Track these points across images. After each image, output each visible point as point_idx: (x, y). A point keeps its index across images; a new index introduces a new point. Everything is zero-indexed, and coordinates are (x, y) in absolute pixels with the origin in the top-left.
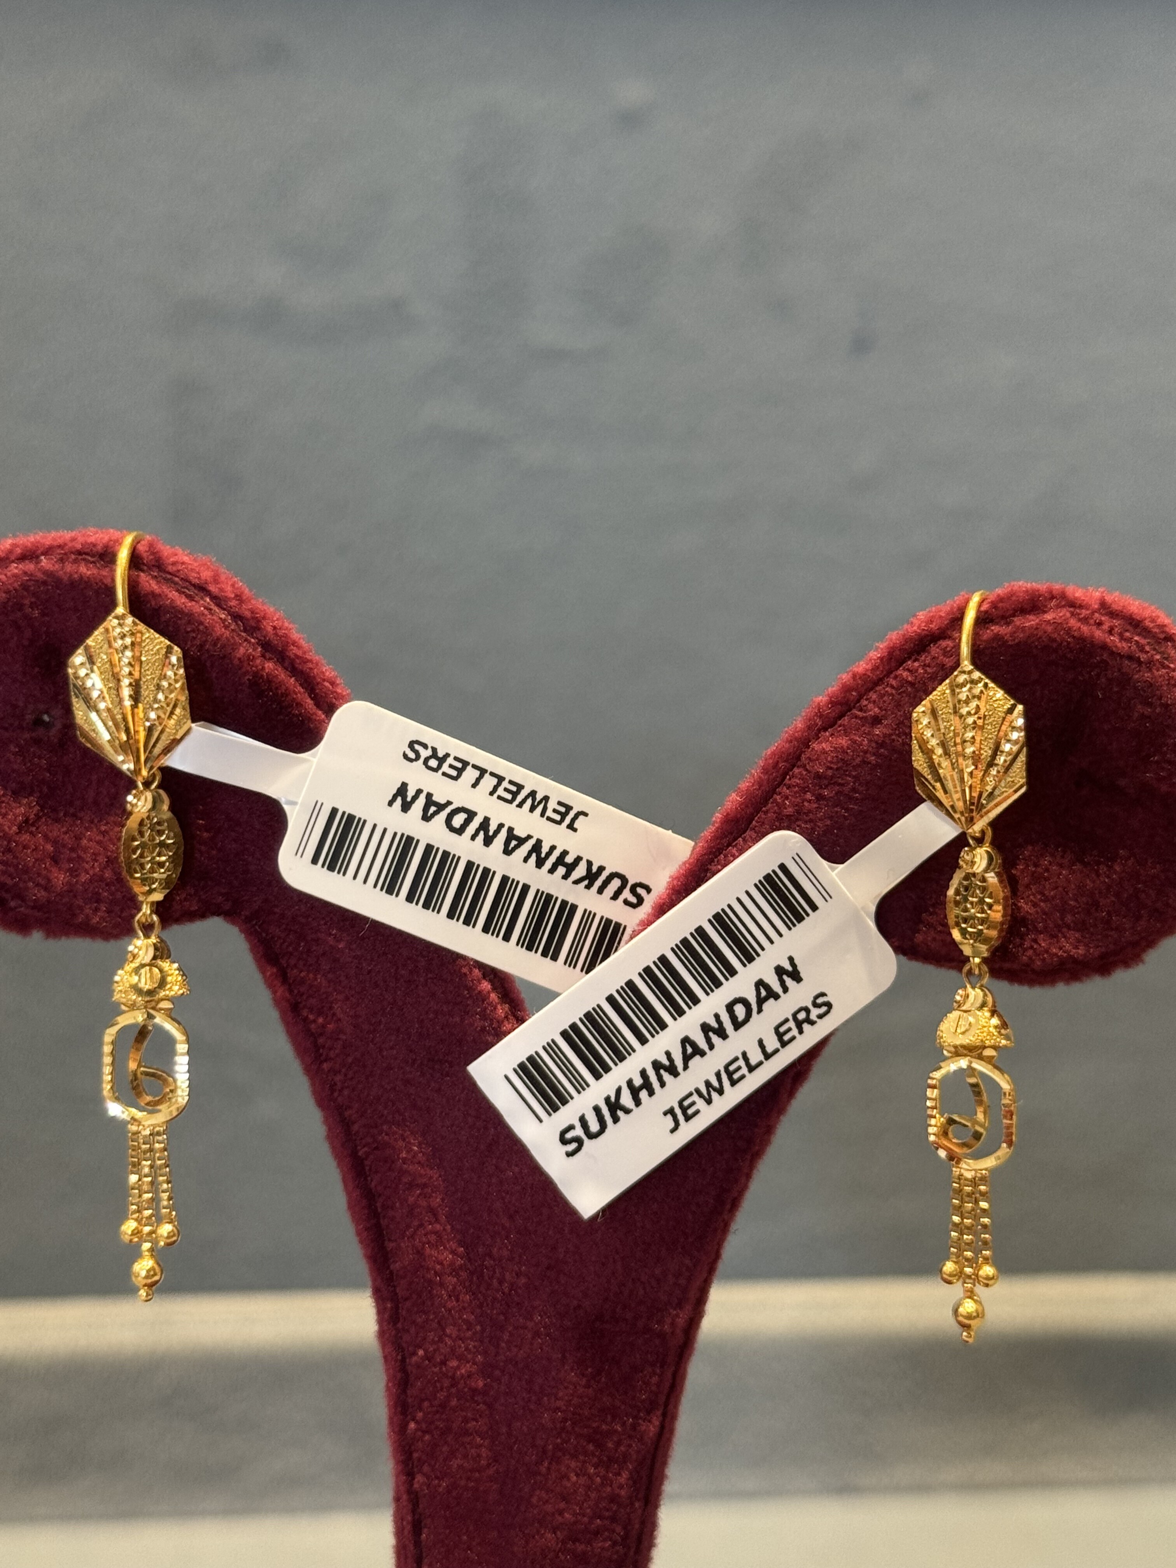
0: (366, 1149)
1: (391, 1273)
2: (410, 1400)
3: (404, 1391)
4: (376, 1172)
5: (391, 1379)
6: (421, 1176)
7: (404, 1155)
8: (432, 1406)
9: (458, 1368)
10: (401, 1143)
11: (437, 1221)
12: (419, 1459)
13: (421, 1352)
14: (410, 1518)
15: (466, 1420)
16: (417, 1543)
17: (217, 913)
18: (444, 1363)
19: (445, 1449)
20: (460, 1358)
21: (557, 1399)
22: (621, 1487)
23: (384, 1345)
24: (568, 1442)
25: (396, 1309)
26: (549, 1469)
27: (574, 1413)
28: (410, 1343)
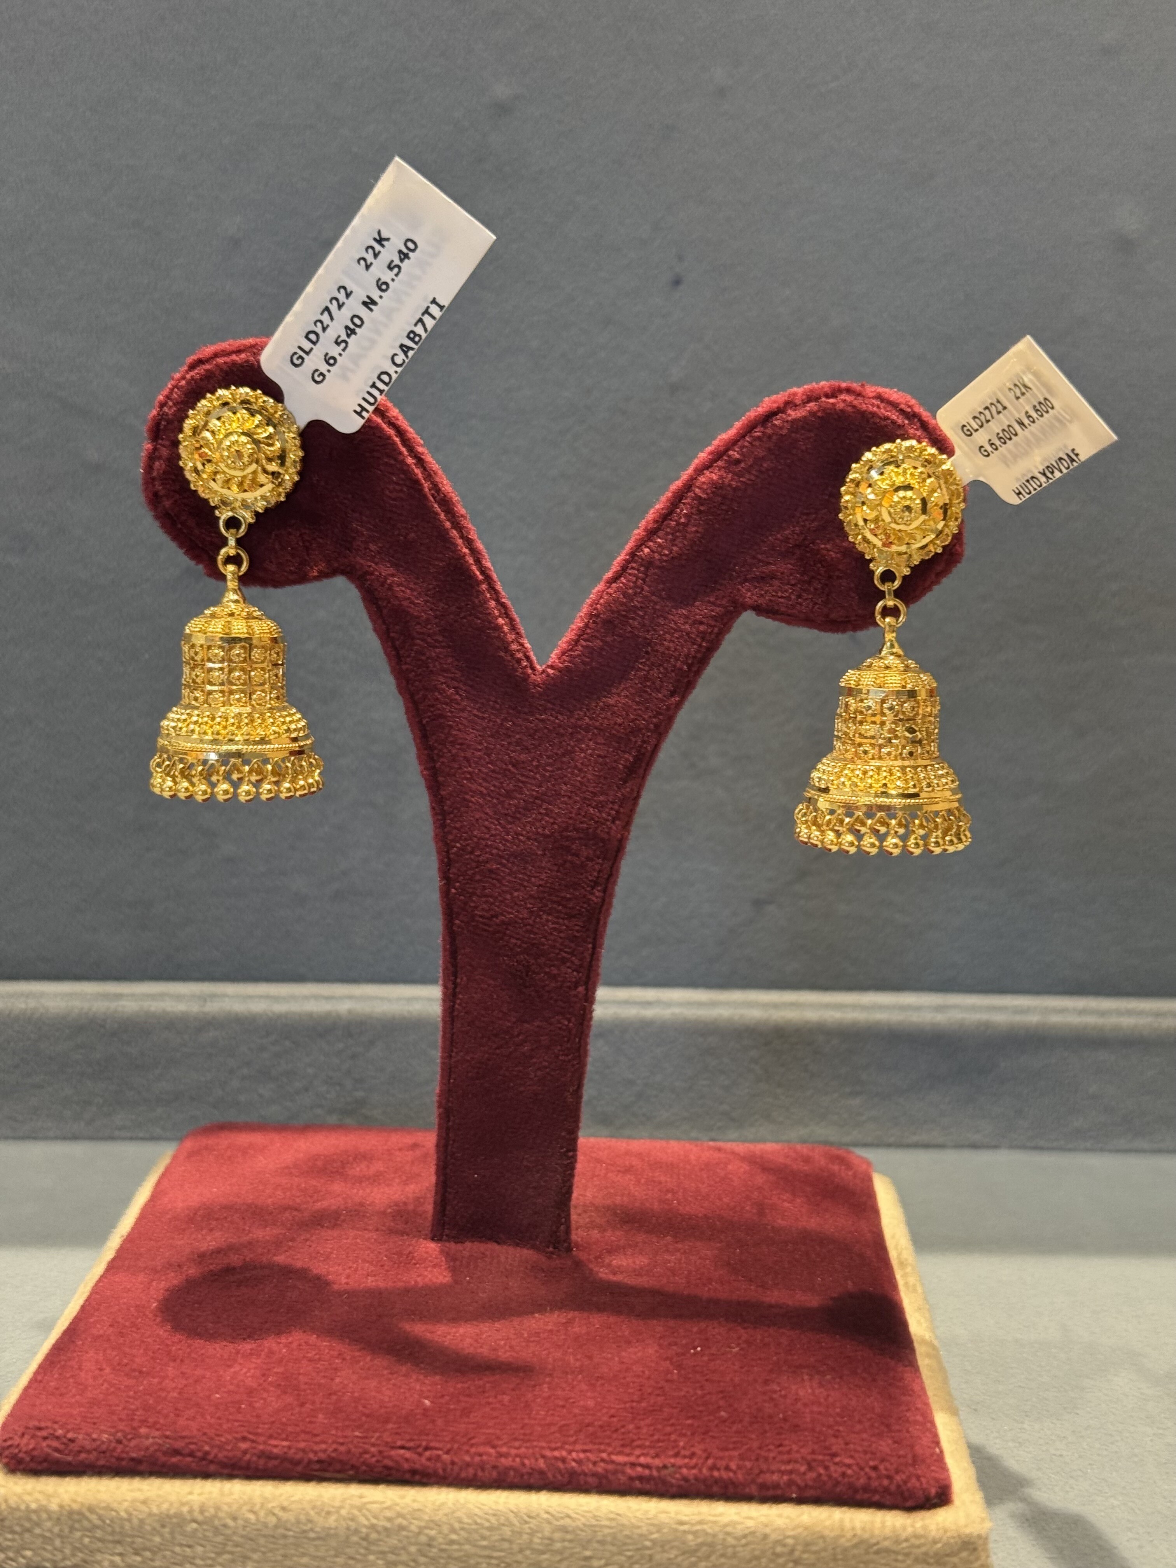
4: (433, 734)
5: (441, 861)
8: (464, 879)
9: (479, 856)
13: (458, 845)
15: (484, 888)
16: (455, 965)
17: (343, 573)
18: (472, 853)
23: (437, 843)
24: (546, 906)
25: (444, 819)
26: (534, 921)
27: (550, 888)
28: (452, 841)
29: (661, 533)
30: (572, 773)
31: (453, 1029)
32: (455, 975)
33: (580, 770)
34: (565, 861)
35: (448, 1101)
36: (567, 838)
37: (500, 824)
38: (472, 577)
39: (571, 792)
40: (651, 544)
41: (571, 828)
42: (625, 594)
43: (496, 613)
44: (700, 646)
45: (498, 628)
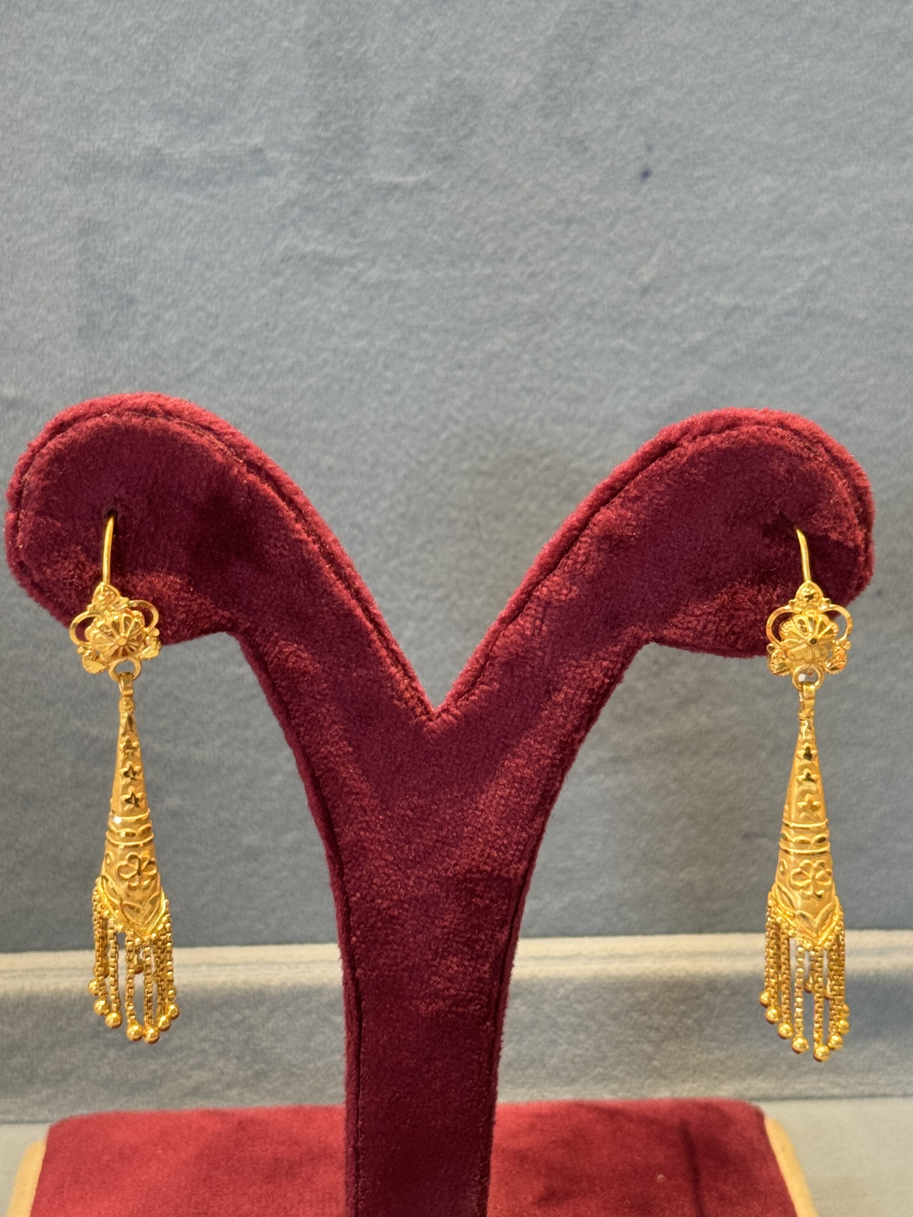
0: (320, 772)
1: (338, 846)
2: (352, 924)
3: (349, 918)
4: (327, 786)
5: (340, 911)
6: (355, 788)
7: (344, 775)
8: (365, 927)
9: (382, 903)
10: (342, 768)
11: (366, 815)
12: (359, 959)
13: (358, 895)
14: (354, 995)
15: (387, 935)
16: (359, 1010)
17: (222, 630)
18: (373, 901)
19: (375, 952)
20: (382, 897)
21: (443, 921)
22: (485, 973)
23: (334, 891)
24: (451, 946)
25: (341, 869)
26: (440, 963)
27: (454, 929)
28: (351, 889)
29: (557, 572)
30: (475, 815)
31: (359, 1072)
32: (360, 1020)
33: (482, 811)
34: (470, 903)
35: (356, 1141)
36: (471, 880)
37: (400, 869)
38: (362, 626)
39: (474, 833)
40: (547, 583)
41: (474, 870)
42: (523, 636)
43: (388, 661)
44: (603, 682)
45: (391, 677)
